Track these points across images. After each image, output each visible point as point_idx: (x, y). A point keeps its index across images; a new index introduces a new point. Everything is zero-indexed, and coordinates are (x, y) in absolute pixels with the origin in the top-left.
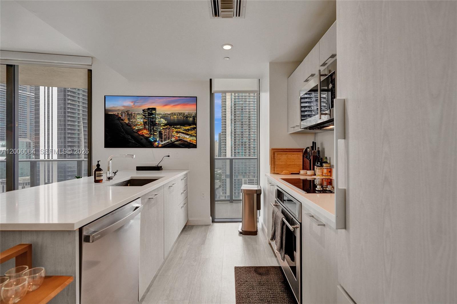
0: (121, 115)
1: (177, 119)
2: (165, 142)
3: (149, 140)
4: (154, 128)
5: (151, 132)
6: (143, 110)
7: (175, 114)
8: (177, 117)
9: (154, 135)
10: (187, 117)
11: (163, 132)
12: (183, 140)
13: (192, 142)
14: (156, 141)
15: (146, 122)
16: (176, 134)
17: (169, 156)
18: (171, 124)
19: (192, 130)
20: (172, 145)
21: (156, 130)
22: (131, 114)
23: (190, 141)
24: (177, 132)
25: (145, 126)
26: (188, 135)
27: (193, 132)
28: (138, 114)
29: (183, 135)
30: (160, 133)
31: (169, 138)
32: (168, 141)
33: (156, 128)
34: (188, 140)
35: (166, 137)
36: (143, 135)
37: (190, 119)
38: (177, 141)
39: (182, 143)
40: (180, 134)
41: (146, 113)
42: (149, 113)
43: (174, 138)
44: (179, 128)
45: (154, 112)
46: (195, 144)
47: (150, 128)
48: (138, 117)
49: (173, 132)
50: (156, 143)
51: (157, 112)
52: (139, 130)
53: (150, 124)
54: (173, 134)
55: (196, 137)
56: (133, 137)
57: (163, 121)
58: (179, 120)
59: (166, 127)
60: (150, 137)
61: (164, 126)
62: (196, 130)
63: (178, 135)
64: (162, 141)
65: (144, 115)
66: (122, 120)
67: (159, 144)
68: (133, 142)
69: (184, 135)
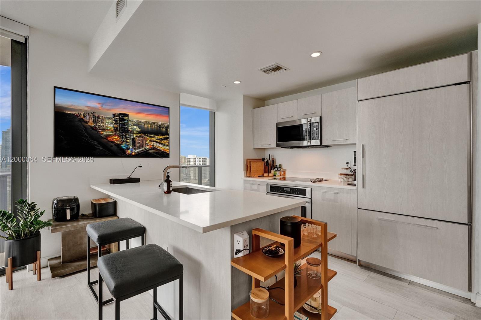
0: (84, 117)
1: (151, 128)
2: (139, 150)
3: (121, 147)
4: (126, 135)
5: (122, 139)
6: (114, 115)
7: (149, 123)
8: (151, 126)
9: (127, 142)
10: (160, 127)
11: (137, 140)
12: (157, 149)
13: (165, 151)
14: (129, 149)
15: (117, 127)
16: (150, 143)
17: (141, 167)
18: (145, 132)
19: (165, 140)
20: (145, 154)
21: (129, 138)
22: (98, 117)
23: (164, 150)
24: (151, 141)
25: (115, 131)
26: (161, 144)
27: (166, 141)
28: (107, 118)
29: (156, 144)
30: (134, 141)
31: (143, 147)
32: (142, 149)
33: (129, 135)
34: (162, 149)
35: (140, 146)
36: (113, 142)
37: (163, 129)
38: (151, 149)
39: (156, 151)
40: (154, 143)
41: (117, 119)
42: (120, 119)
43: (148, 147)
44: (153, 137)
45: (126, 118)
46: (168, 153)
47: (121, 135)
48: (107, 121)
49: (147, 140)
50: (129, 151)
51: (130, 119)
52: (108, 136)
53: (122, 131)
54: (147, 143)
55: (169, 146)
56: (100, 143)
57: (137, 129)
58: (153, 129)
59: (140, 135)
60: (122, 144)
61: (137, 133)
62: (168, 140)
63: (152, 144)
64: (135, 149)
65: (114, 120)
66: (86, 122)
67: (132, 152)
68: (101, 148)
69: (158, 144)
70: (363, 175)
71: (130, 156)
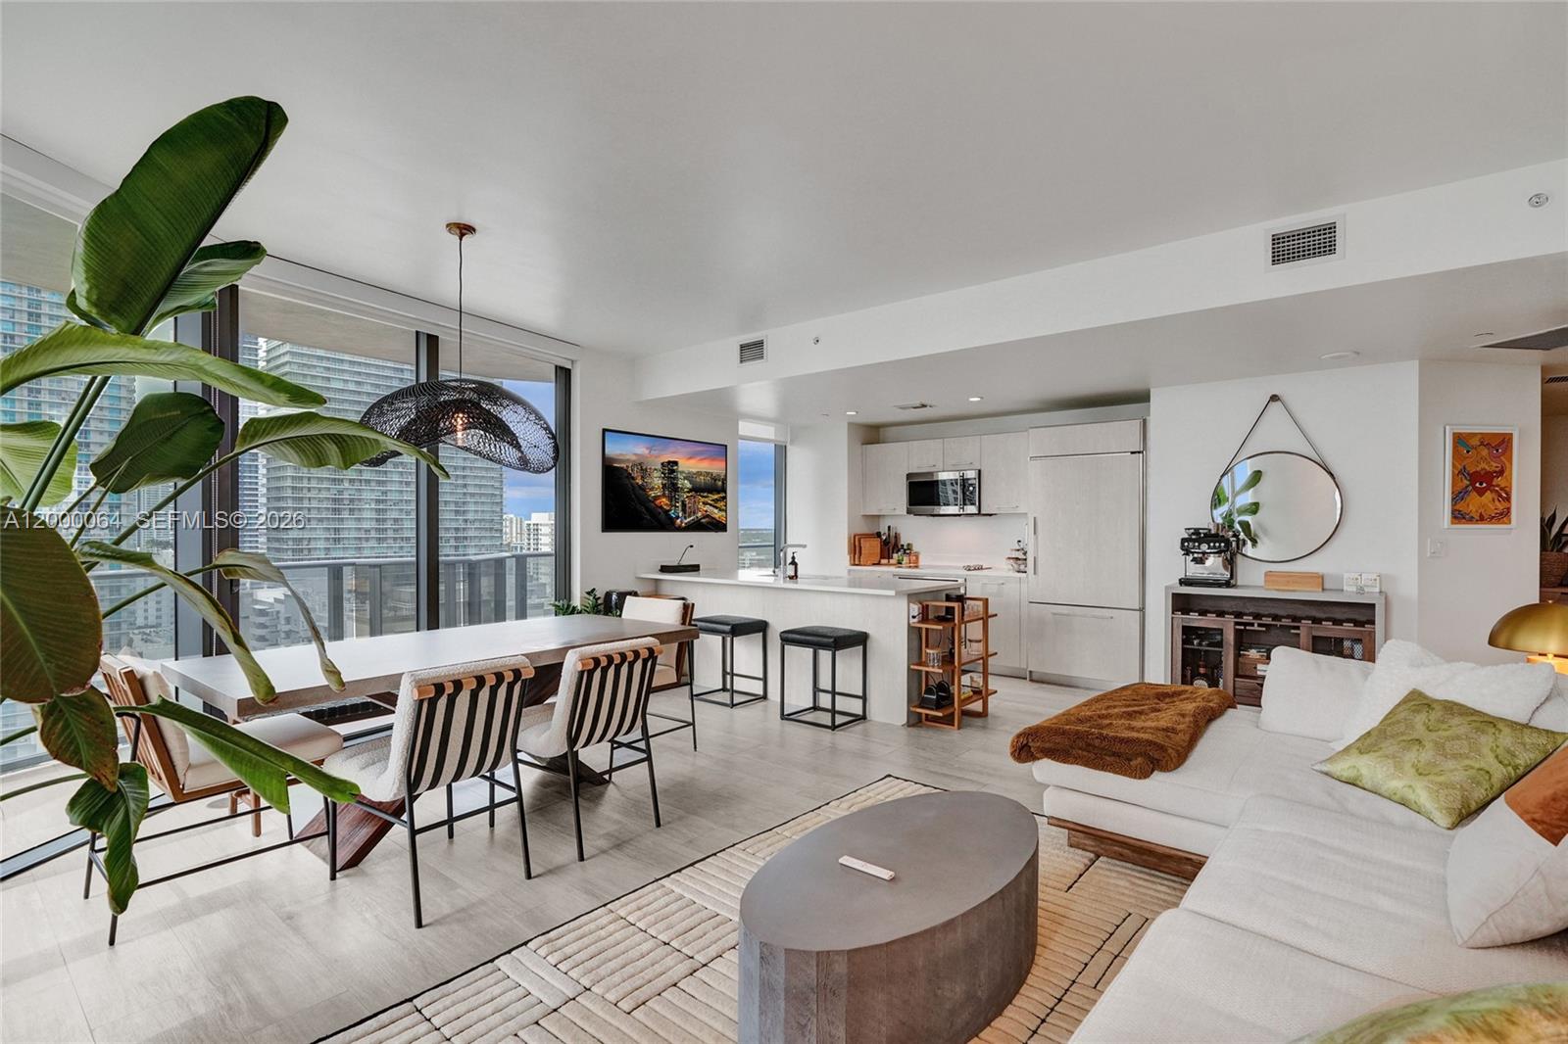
0: (632, 470)
1: (703, 482)
2: (690, 519)
3: (669, 516)
4: (675, 494)
5: (671, 501)
6: (662, 464)
7: (701, 473)
8: (703, 479)
9: (676, 506)
10: (717, 480)
11: (687, 503)
12: (711, 517)
13: (721, 521)
14: (678, 517)
15: (666, 484)
16: (704, 508)
17: (692, 546)
18: (697, 490)
19: (722, 500)
20: (697, 526)
21: (678, 499)
22: (646, 470)
23: (720, 518)
24: (705, 504)
25: (664, 490)
26: (717, 507)
27: (723, 503)
28: (654, 468)
29: (711, 508)
30: (684, 505)
31: (695, 513)
32: (693, 518)
33: (678, 495)
34: (717, 516)
35: (691, 512)
36: (661, 507)
37: (720, 483)
38: (704, 518)
39: (710, 521)
40: (708, 506)
41: (665, 469)
42: (669, 469)
43: (700, 513)
44: (707, 497)
45: (675, 468)
46: (725, 523)
47: (670, 495)
48: (656, 474)
49: (699, 503)
50: (679, 521)
51: (680, 469)
52: (656, 498)
53: (670, 488)
54: (699, 506)
55: (726, 511)
56: (647, 509)
57: (687, 484)
58: (705, 483)
59: (691, 494)
60: (670, 510)
61: (688, 492)
62: (725, 500)
63: (706, 509)
64: (686, 518)
65: (662, 472)
66: (633, 478)
67: (682, 522)
68: (649, 518)
69: (713, 508)
70: (1035, 558)
71: (680, 529)
